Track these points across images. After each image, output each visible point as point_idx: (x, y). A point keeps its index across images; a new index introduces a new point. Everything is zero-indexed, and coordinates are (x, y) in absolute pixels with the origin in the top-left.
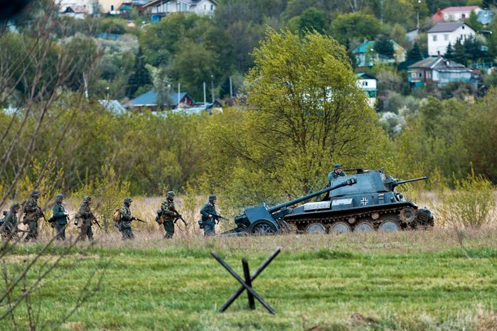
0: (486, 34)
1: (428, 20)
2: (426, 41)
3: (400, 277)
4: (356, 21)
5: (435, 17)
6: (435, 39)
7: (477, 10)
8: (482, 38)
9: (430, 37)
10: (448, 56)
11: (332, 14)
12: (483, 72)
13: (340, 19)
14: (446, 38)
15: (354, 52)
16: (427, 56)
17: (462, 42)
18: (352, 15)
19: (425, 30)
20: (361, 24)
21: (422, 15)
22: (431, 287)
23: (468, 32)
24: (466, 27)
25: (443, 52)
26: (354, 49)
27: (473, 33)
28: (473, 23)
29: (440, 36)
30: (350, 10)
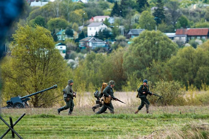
0: (112, 28)
1: (88, 21)
2: (87, 30)
3: (75, 125)
4: (58, 21)
5: (91, 20)
6: (90, 29)
7: (108, 17)
8: (110, 29)
9: (88, 28)
10: (96, 36)
11: (48, 18)
12: (110, 43)
13: (51, 21)
14: (95, 29)
15: (57, 34)
16: (87, 36)
17: (102, 31)
18: (56, 19)
19: (86, 25)
20: (60, 23)
21: (85, 19)
22: (87, 130)
23: (104, 26)
24: (104, 25)
25: (94, 35)
26: (57, 33)
27: (106, 27)
28: (106, 23)
29: (93, 28)
30: (56, 17)
